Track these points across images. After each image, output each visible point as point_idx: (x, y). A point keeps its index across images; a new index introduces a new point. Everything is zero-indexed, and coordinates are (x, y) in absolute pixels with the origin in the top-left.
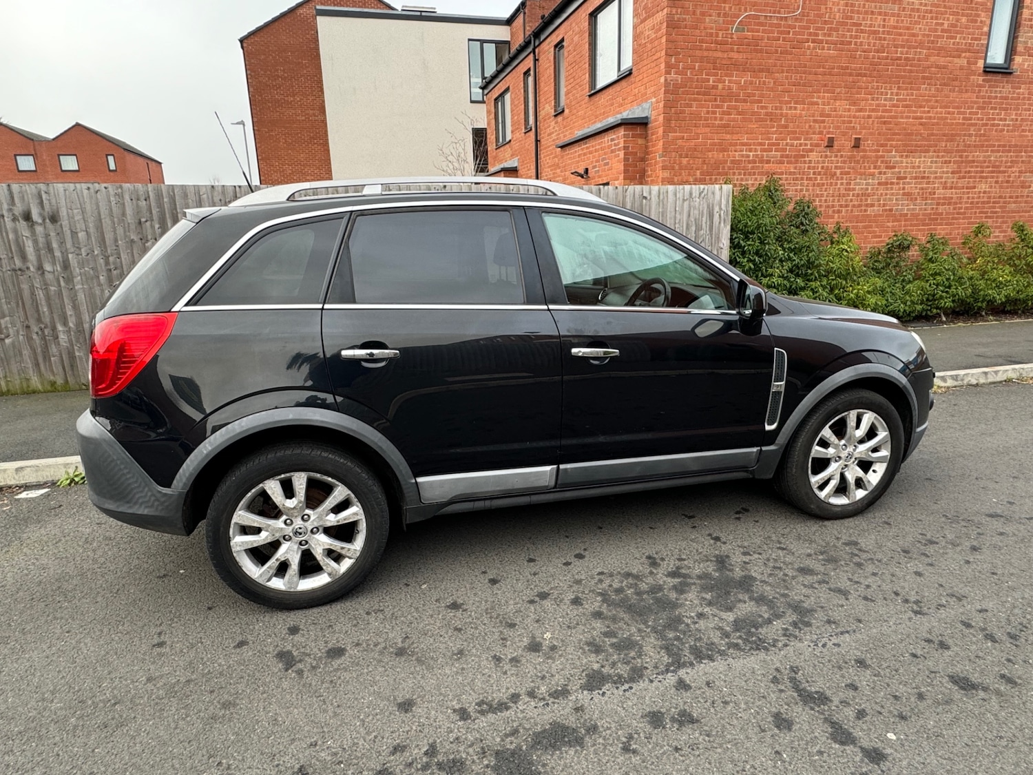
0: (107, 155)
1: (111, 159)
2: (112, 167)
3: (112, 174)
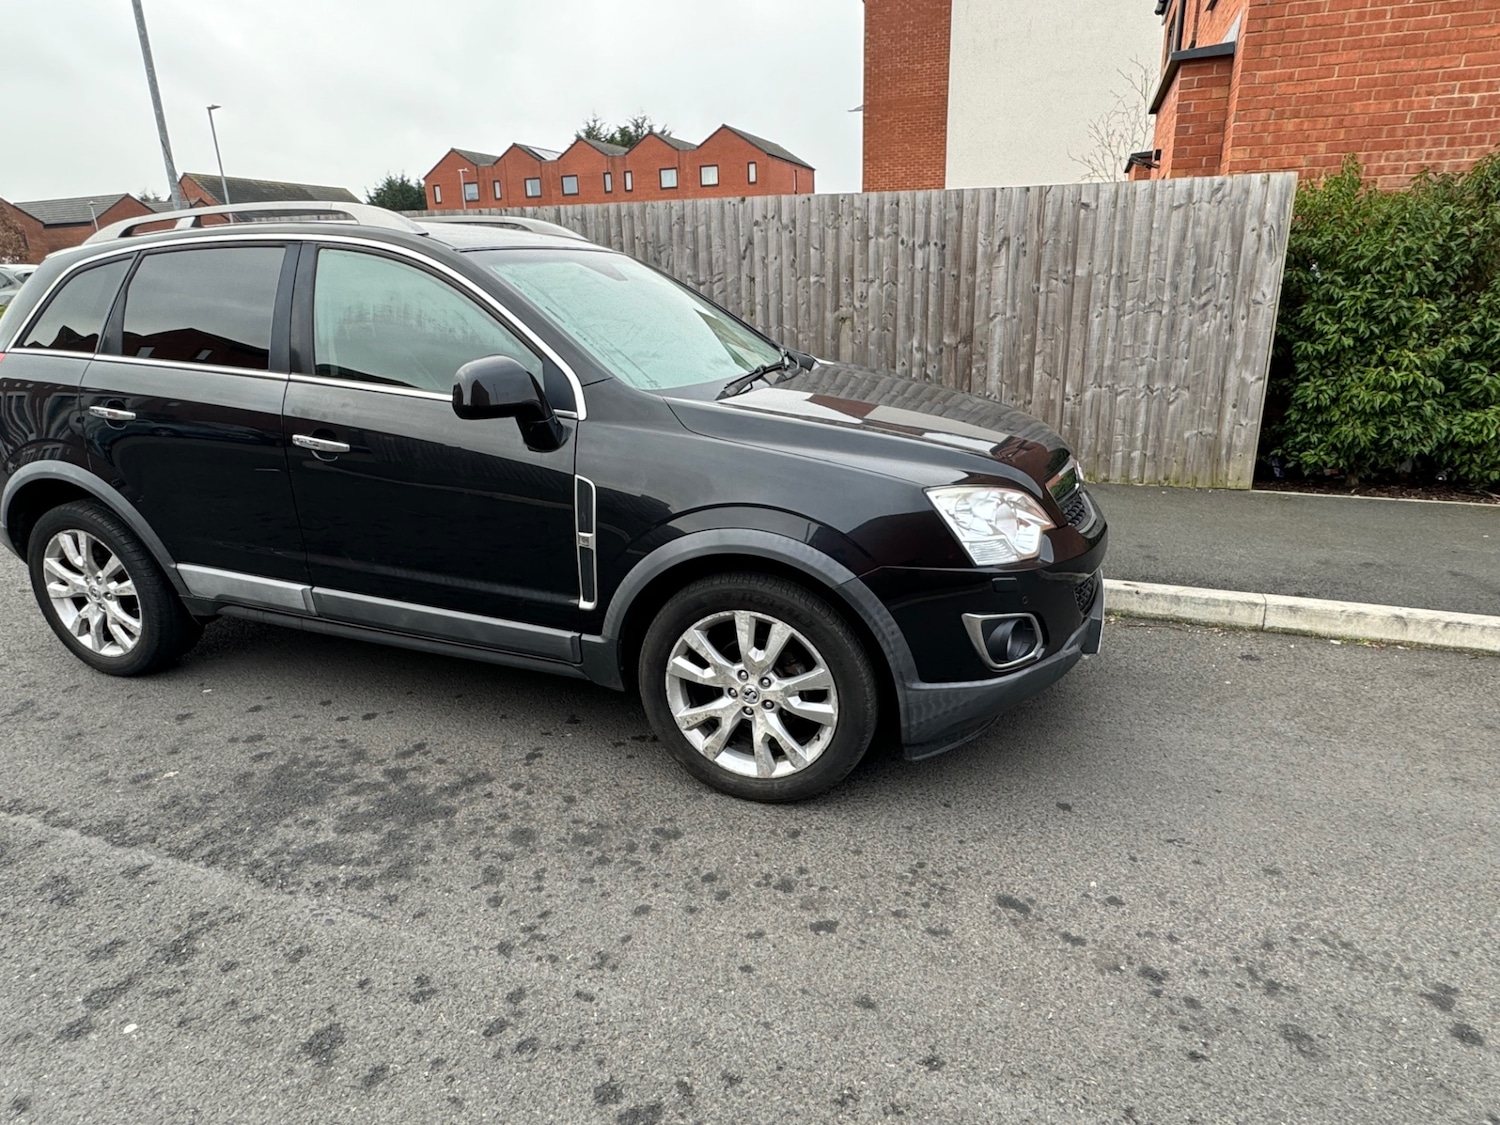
0: (749, 163)
1: (752, 168)
2: (752, 178)
3: (751, 187)
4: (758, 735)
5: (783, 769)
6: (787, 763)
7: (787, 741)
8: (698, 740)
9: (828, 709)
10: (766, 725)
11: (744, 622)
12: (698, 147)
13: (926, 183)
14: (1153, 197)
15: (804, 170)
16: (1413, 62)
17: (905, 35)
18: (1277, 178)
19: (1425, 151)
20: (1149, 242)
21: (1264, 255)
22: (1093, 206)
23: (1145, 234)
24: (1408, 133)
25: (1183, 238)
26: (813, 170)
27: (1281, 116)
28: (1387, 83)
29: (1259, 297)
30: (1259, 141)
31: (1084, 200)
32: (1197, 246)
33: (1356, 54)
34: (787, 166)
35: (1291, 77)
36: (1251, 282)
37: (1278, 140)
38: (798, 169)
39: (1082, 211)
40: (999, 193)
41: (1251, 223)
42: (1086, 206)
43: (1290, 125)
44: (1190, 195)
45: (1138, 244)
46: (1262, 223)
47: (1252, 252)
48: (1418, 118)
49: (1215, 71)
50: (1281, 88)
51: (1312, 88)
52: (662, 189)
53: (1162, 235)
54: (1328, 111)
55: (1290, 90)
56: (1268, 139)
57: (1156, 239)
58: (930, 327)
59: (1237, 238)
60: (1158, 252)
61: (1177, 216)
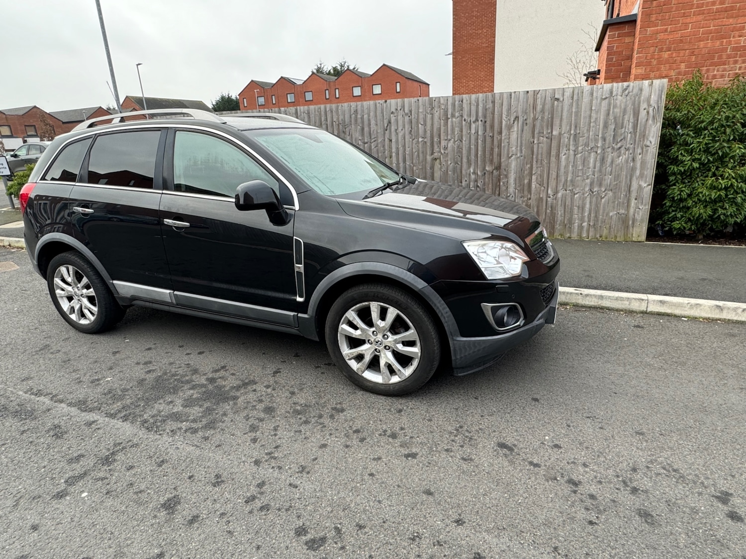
0: (396, 83)
1: (398, 85)
2: (398, 90)
3: (398, 94)
4: (382, 362)
5: (395, 379)
6: (397, 376)
7: (396, 366)
8: (354, 364)
9: (416, 350)
10: (387, 357)
11: (375, 307)
12: (371, 75)
13: (484, 90)
14: (592, 94)
15: (424, 85)
16: (731, 20)
17: (473, 16)
18: (657, 82)
19: (738, 66)
20: (590, 117)
21: (650, 122)
22: (561, 99)
23: (588, 113)
24: (729, 57)
25: (608, 114)
26: (429, 85)
27: (661, 50)
28: (717, 31)
29: (648, 143)
30: (649, 64)
31: (556, 97)
32: (615, 118)
33: (701, 17)
34: (416, 84)
35: (666, 30)
36: (644, 136)
37: (660, 63)
38: (421, 84)
39: (556, 102)
40: (513, 94)
41: (644, 105)
42: (557, 99)
43: (666, 55)
44: (611, 93)
45: (585, 118)
46: (649, 105)
47: (644, 120)
48: (734, 49)
49: (627, 29)
50: (661, 36)
51: (678, 35)
52: (353, 96)
53: (597, 112)
54: (686, 47)
55: (666, 37)
56: (654, 62)
57: (594, 115)
58: (479, 162)
59: (636, 114)
60: (595, 122)
61: (605, 104)
